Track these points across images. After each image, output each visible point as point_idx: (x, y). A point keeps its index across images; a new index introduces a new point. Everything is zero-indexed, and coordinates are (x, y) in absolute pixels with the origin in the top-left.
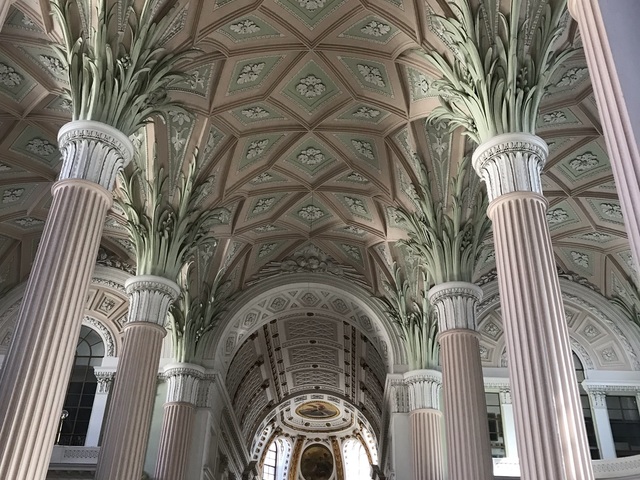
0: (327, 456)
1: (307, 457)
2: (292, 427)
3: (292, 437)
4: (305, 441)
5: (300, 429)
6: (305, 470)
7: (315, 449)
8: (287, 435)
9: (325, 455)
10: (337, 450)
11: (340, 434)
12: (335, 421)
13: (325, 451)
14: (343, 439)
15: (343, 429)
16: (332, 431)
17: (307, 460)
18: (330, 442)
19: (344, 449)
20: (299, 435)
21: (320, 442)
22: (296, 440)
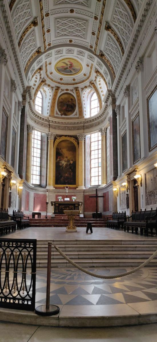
0: (73, 100)
1: (61, 100)
2: (52, 80)
3: (52, 88)
4: (60, 90)
5: (56, 82)
6: (60, 108)
7: (66, 96)
8: (49, 85)
9: (72, 99)
10: (79, 96)
11: (81, 86)
12: (79, 76)
13: (72, 97)
14: (82, 89)
15: (83, 81)
16: (76, 83)
17: (61, 102)
18: (74, 91)
19: (83, 95)
20: (56, 87)
21: (68, 92)
22: (54, 89)
